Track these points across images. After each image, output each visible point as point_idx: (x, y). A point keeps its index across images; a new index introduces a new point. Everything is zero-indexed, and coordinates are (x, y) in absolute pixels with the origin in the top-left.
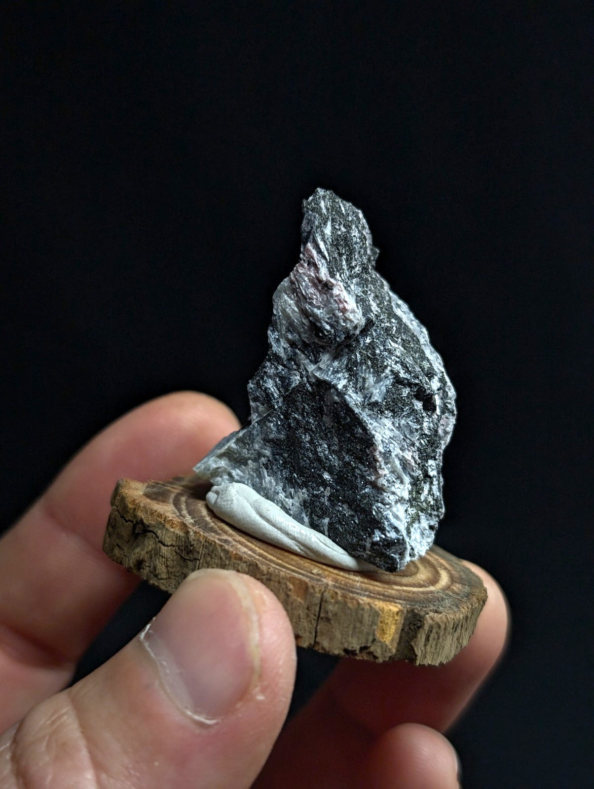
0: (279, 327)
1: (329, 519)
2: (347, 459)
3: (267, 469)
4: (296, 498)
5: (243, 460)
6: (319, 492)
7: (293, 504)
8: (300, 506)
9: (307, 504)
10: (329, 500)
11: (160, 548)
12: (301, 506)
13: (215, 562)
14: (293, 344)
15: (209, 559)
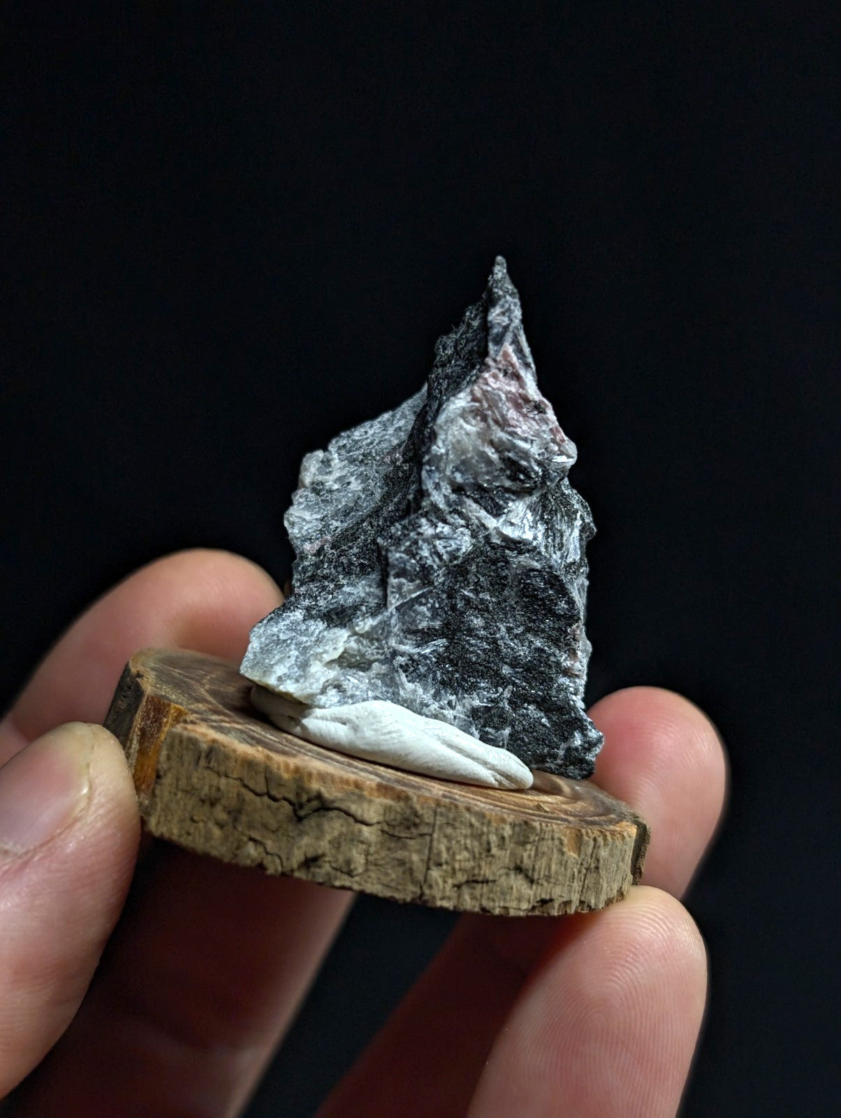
0: (442, 465)
1: (510, 728)
2: (538, 644)
3: (405, 671)
4: (458, 707)
5: (365, 663)
6: (498, 694)
7: (455, 717)
8: (466, 718)
9: (480, 714)
10: (510, 702)
11: (360, 831)
12: (468, 717)
13: (461, 833)
14: (458, 489)
15: (449, 831)
